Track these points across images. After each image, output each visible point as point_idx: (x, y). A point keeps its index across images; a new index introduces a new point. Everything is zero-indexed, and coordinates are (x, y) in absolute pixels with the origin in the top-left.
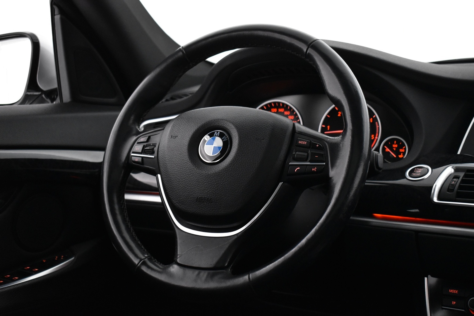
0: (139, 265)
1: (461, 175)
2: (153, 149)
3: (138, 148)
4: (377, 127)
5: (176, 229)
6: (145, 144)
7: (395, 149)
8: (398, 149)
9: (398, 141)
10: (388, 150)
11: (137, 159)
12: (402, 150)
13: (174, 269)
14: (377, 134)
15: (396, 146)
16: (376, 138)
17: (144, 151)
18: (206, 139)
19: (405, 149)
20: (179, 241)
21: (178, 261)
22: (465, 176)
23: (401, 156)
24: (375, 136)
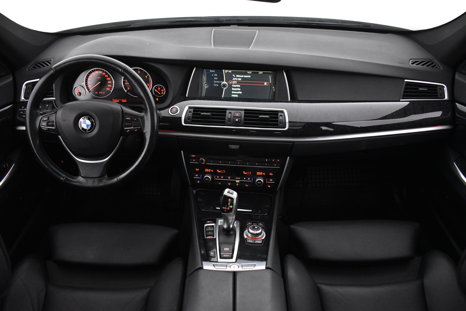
0: (64, 180)
1: (192, 110)
2: (53, 124)
3: (44, 124)
4: (150, 80)
5: (76, 161)
6: (47, 121)
7: (159, 90)
8: (161, 90)
9: (160, 87)
10: (156, 90)
11: (45, 129)
12: (162, 91)
13: (80, 179)
14: (150, 84)
15: (160, 89)
16: (150, 85)
17: (48, 125)
18: (81, 121)
19: (164, 90)
20: (79, 167)
21: (82, 175)
22: (194, 111)
23: (162, 93)
24: (149, 84)
